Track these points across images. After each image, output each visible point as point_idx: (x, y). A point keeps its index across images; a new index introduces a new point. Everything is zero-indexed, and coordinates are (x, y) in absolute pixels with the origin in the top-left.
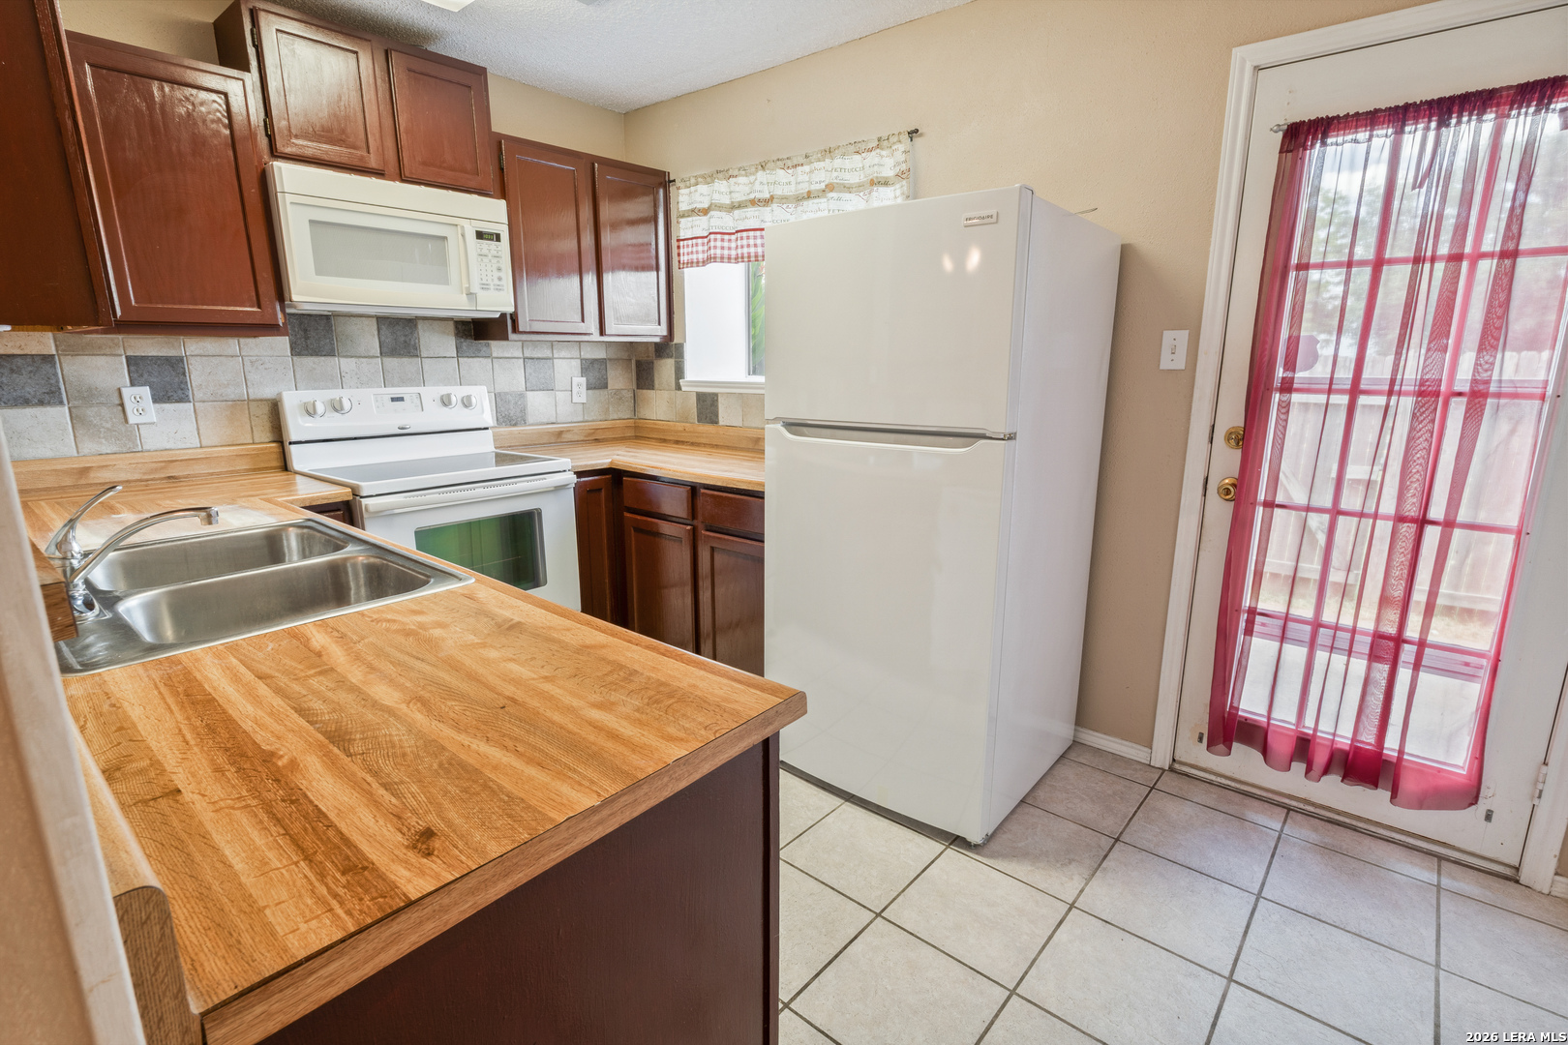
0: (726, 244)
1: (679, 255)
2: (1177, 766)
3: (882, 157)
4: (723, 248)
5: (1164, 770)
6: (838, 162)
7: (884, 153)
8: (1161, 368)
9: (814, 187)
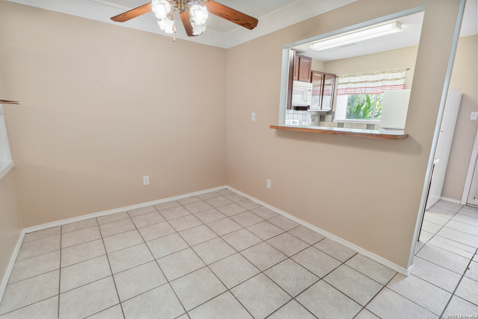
0: (351, 91)
1: (337, 92)
2: (467, 204)
3: (398, 74)
4: (350, 91)
5: (464, 205)
6: (386, 74)
7: (399, 73)
8: (470, 119)
9: (378, 79)
